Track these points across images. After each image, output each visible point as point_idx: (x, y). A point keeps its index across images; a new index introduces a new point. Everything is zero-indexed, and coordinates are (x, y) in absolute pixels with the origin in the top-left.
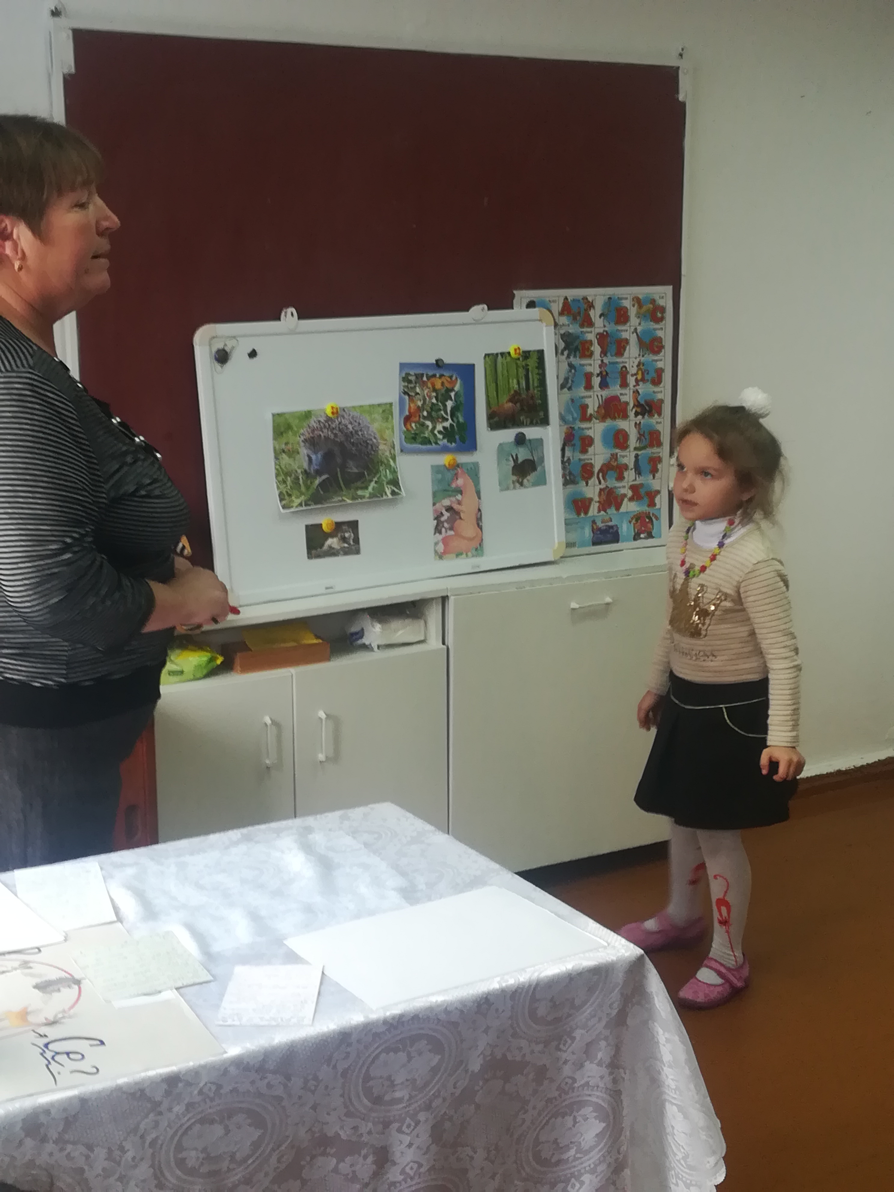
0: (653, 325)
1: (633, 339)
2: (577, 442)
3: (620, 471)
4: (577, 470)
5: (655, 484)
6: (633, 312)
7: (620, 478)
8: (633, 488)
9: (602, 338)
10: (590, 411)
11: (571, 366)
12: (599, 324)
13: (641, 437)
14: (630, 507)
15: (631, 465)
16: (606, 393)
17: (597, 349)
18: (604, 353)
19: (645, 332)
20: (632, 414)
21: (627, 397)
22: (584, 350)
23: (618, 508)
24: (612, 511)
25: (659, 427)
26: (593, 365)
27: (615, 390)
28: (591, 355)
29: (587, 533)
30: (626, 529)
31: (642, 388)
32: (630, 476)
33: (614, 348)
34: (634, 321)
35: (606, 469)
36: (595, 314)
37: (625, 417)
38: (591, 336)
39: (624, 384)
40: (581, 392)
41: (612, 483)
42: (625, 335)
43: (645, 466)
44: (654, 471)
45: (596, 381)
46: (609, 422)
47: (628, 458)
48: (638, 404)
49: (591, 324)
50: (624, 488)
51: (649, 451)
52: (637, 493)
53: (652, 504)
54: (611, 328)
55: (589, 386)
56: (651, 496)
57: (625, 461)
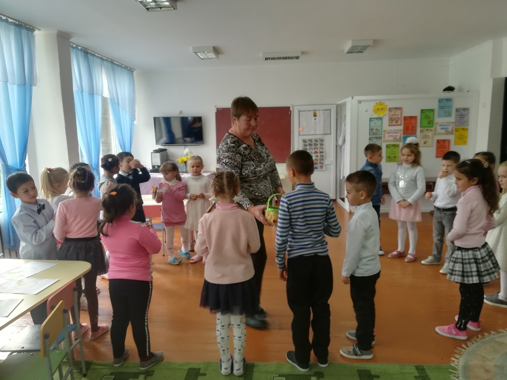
14: (319, 165)
32: (319, 161)
38: (312, 143)
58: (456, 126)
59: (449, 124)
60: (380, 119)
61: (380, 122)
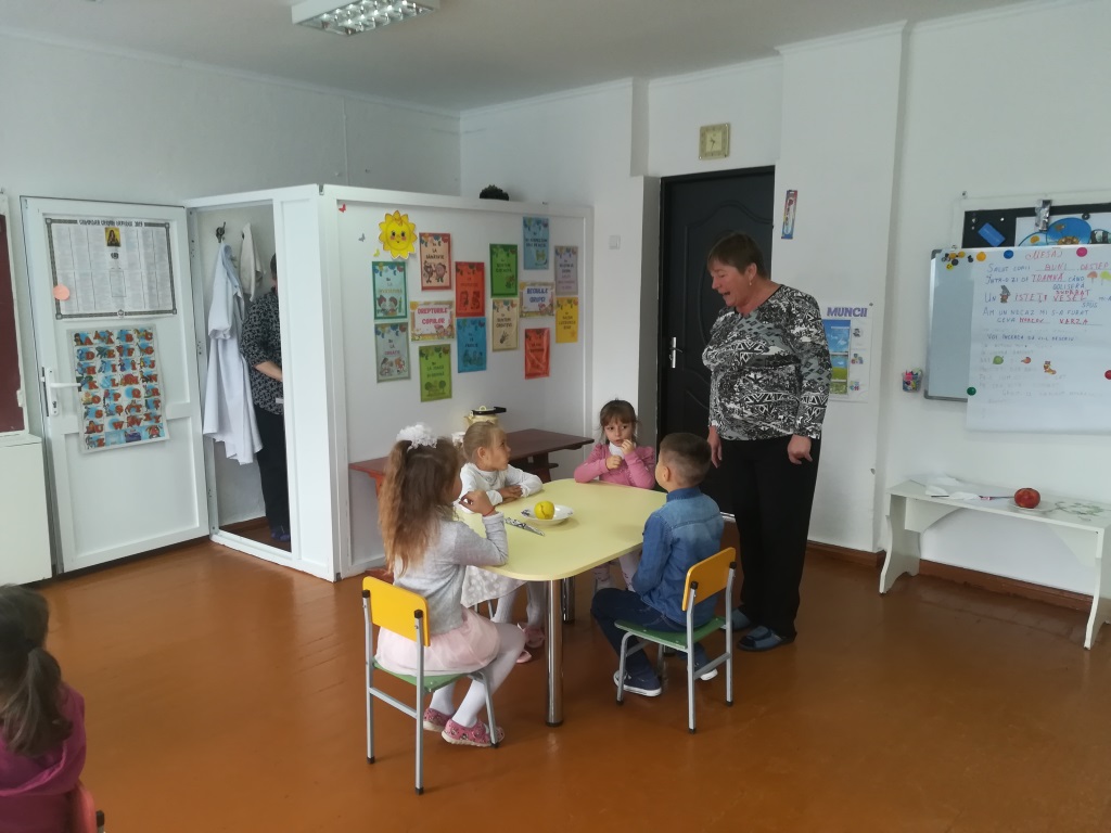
0: (147, 341)
1: (137, 348)
2: (111, 395)
3: (138, 408)
4: (113, 409)
5: (158, 412)
6: (135, 336)
7: (138, 411)
8: (146, 415)
9: (120, 349)
10: (116, 382)
11: (103, 362)
12: (117, 343)
13: (147, 392)
15: (144, 404)
16: (125, 373)
17: (117, 354)
18: (121, 355)
19: (143, 345)
20: (141, 382)
21: (137, 374)
22: (110, 354)
23: (139, 424)
24: (135, 426)
25: (157, 387)
26: (116, 360)
27: (129, 371)
28: (114, 356)
29: (123, 438)
30: (144, 434)
31: (144, 369)
33: (126, 352)
34: (136, 340)
35: (129, 408)
36: (114, 338)
37: (137, 383)
39: (134, 368)
40: (110, 373)
41: (134, 413)
42: (131, 346)
43: (152, 405)
44: (157, 406)
45: (118, 368)
46: (128, 386)
47: (141, 401)
48: (143, 377)
49: (112, 342)
50: (141, 415)
51: (153, 398)
52: (148, 417)
53: (158, 421)
54: (124, 343)
55: (114, 370)
56: (157, 418)
57: (139, 403)
58: (557, 293)
59: (544, 287)
60: (400, 266)
61: (400, 275)
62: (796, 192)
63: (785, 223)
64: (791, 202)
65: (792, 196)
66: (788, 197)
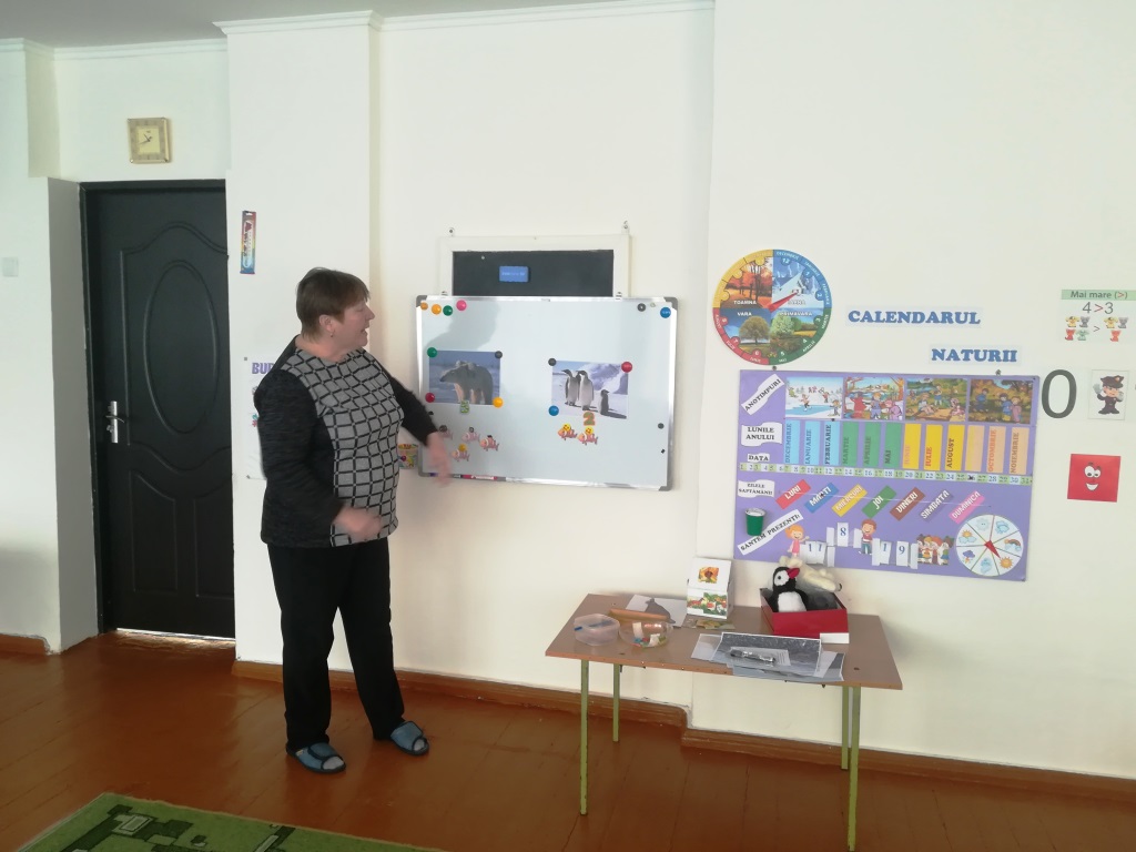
62: (254, 213)
63: (244, 254)
64: (248, 227)
65: (249, 219)
66: (244, 220)
